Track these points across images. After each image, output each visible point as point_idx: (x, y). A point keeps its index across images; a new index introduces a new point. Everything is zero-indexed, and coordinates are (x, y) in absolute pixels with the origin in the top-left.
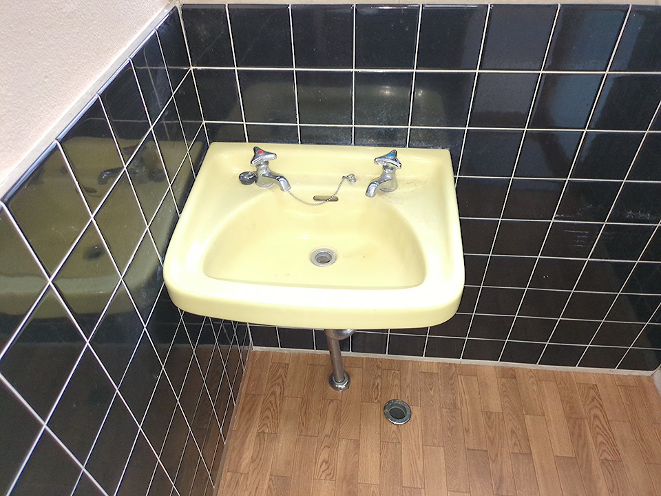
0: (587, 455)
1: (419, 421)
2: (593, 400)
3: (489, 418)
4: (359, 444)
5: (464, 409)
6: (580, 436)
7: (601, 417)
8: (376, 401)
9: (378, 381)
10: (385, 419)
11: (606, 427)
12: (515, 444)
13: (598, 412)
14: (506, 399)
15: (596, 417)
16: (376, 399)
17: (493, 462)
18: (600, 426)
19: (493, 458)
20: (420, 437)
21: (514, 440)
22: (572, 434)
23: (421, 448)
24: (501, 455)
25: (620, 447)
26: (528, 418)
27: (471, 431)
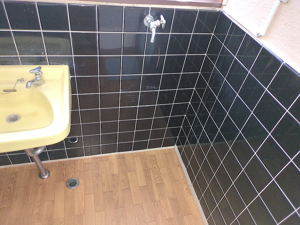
0: (151, 184)
1: (83, 185)
2: (154, 161)
3: (113, 177)
4: (54, 202)
5: (103, 175)
6: (148, 176)
7: (157, 168)
8: (63, 180)
9: (64, 171)
10: (67, 188)
11: (158, 171)
12: (124, 185)
13: (155, 166)
14: (120, 167)
15: (155, 167)
16: (62, 179)
17: (114, 195)
18: (156, 171)
19: (115, 193)
20: (83, 191)
21: (123, 184)
22: (146, 176)
23: (83, 196)
24: (118, 191)
25: (163, 177)
26: (129, 174)
27: (105, 184)
